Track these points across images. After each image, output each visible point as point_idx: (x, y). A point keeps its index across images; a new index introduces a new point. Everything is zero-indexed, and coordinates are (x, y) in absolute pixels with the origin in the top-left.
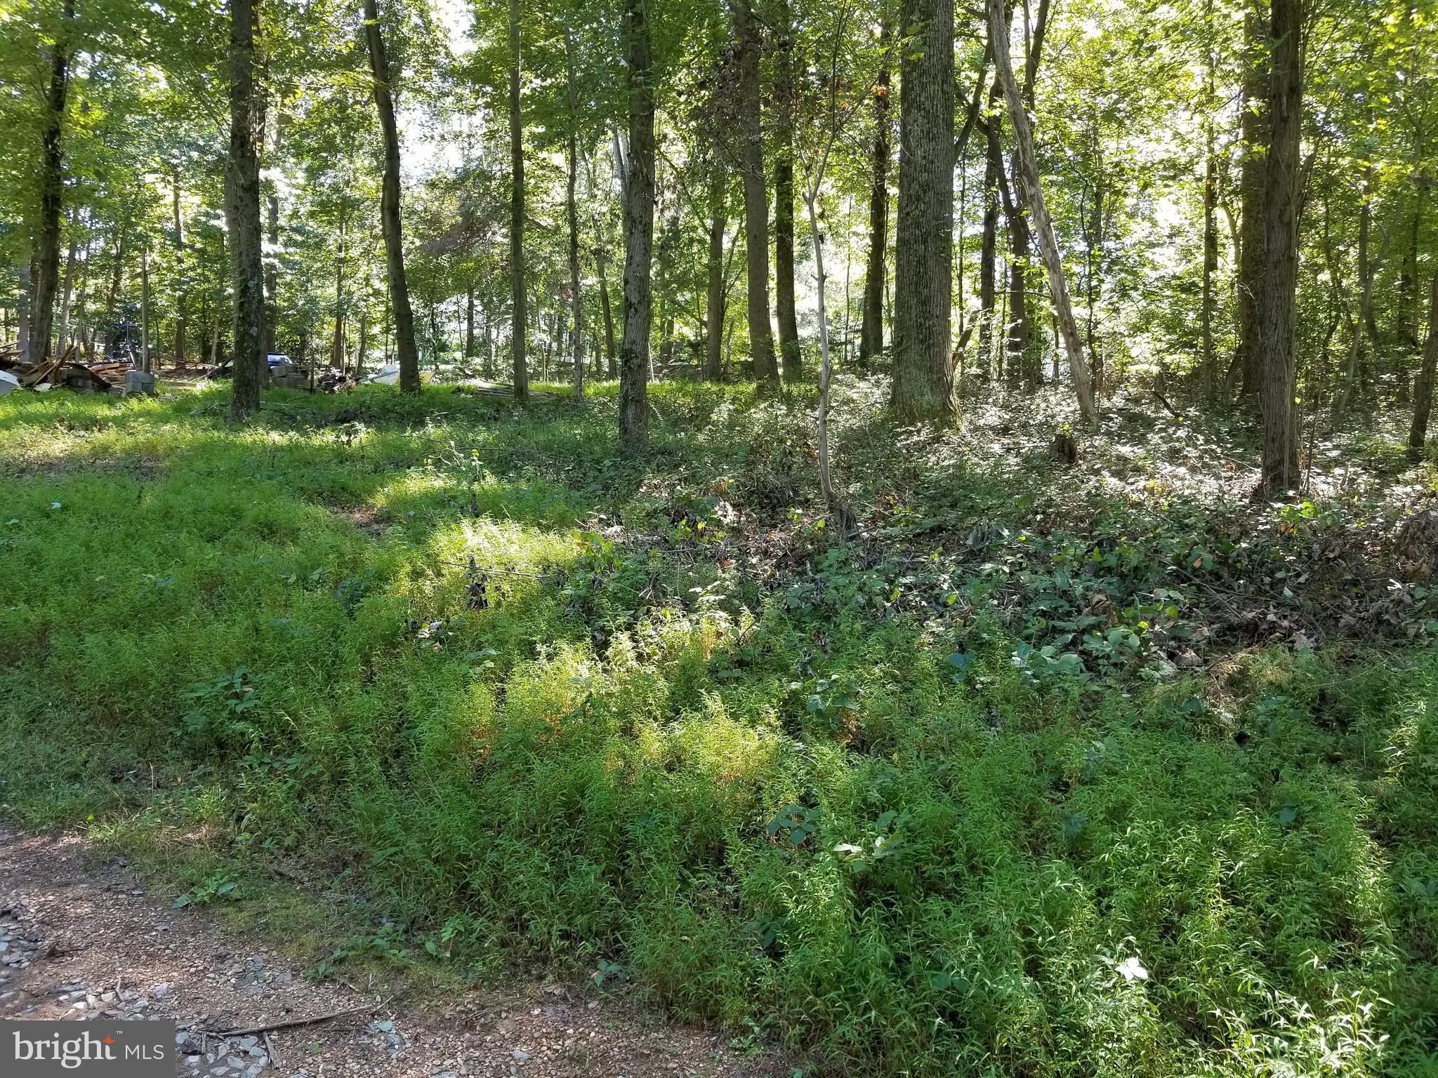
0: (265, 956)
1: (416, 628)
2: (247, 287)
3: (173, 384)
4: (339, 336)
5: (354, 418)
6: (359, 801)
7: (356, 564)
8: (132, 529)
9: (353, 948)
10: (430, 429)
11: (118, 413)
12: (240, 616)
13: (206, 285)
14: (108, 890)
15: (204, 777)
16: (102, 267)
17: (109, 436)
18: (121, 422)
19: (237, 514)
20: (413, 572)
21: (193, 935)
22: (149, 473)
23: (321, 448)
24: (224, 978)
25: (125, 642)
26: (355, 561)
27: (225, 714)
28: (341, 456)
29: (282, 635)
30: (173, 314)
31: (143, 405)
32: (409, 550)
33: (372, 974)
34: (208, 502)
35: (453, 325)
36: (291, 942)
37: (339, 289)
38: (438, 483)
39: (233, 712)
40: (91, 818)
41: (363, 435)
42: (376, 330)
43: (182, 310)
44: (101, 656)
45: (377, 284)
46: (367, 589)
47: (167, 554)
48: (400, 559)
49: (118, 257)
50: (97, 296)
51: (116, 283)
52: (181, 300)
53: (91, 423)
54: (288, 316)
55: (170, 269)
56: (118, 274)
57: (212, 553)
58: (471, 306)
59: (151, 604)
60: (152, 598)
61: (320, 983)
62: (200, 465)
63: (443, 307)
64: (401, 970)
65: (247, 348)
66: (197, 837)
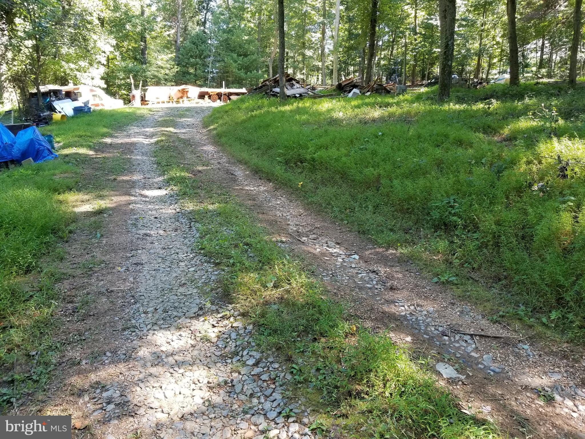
0: (470, 308)
1: (530, 185)
2: (448, 44)
3: (412, 90)
4: (479, 65)
5: (491, 98)
6: (507, 255)
7: (499, 157)
8: (407, 142)
9: (508, 313)
10: (527, 100)
11: (395, 101)
12: (451, 176)
13: (425, 49)
14: (407, 271)
15: (439, 236)
16: (387, 46)
17: (393, 109)
18: (398, 104)
19: (446, 136)
20: (527, 161)
21: (441, 293)
22: (409, 122)
23: (477, 111)
24: (454, 312)
25: (408, 183)
26: (499, 155)
27: (447, 213)
28: (486, 113)
29: (470, 184)
30: (412, 62)
31: (404, 97)
32: (525, 151)
33: (517, 325)
34: (435, 132)
35: (533, 54)
36: (480, 304)
37: (480, 44)
38: (534, 123)
39: (450, 213)
40: (399, 244)
41: (495, 104)
42: (495, 60)
43: (415, 60)
44: (399, 188)
45: (498, 39)
46: (506, 168)
47: (422, 152)
48: (521, 155)
49: (393, 41)
50: (384, 59)
51: (392, 52)
52: (415, 56)
53: (387, 105)
54: (457, 58)
55: (411, 43)
56: (393, 49)
57: (438, 152)
58: (543, 44)
59: (417, 170)
60: (418, 167)
61: (494, 323)
62: (428, 118)
63: (528, 46)
64: (531, 327)
65: (446, 70)
66: (438, 258)
